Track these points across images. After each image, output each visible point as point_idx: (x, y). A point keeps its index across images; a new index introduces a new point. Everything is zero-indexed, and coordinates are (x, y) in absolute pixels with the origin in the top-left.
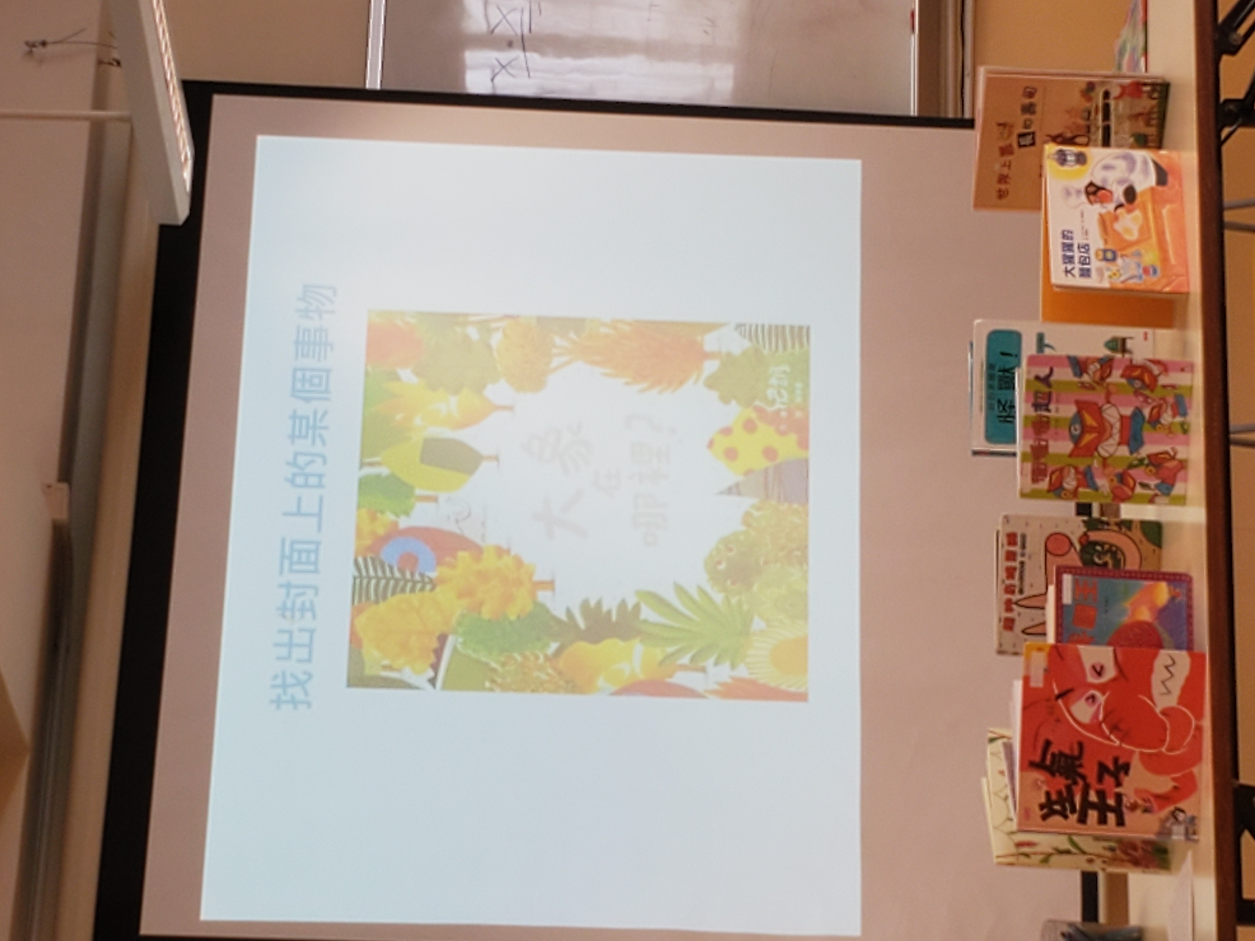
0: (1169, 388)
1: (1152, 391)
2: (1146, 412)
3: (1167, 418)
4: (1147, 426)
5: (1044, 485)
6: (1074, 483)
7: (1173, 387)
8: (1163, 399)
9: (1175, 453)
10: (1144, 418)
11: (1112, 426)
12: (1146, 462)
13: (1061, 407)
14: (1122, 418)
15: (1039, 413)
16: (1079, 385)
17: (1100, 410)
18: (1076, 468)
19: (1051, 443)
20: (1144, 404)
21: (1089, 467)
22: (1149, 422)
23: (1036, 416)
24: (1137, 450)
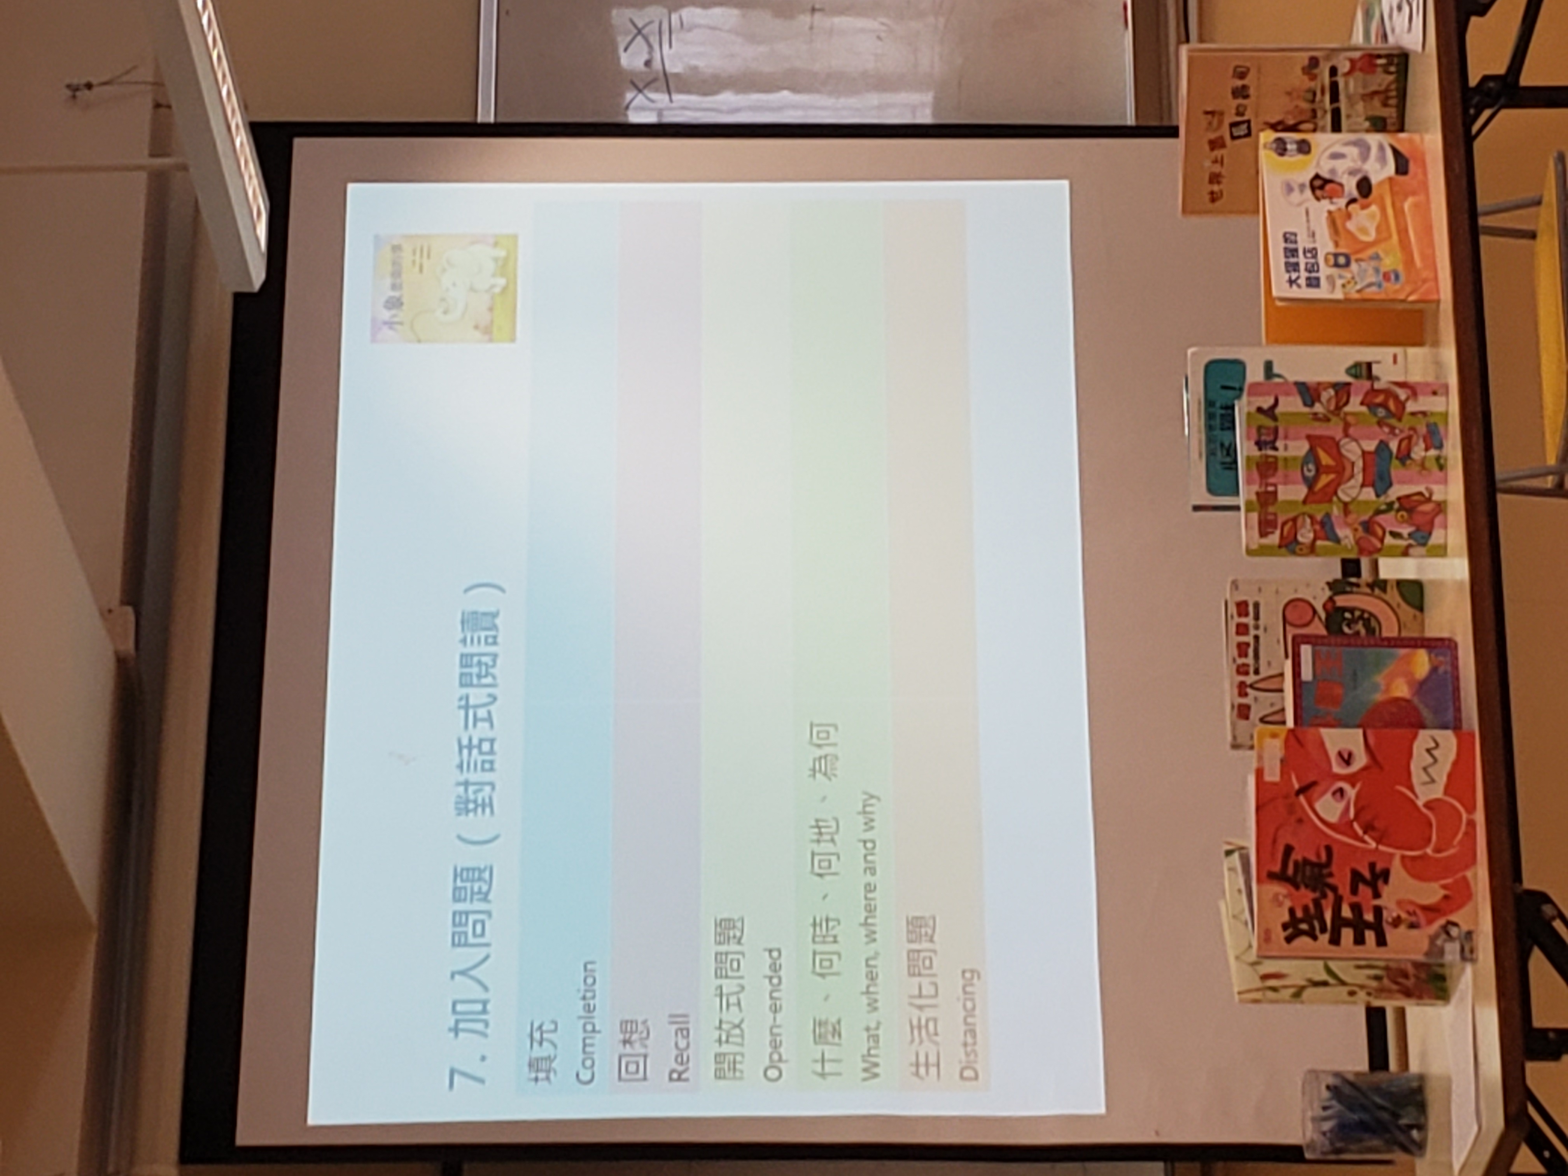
0: (1420, 416)
1: (1400, 419)
2: (1394, 446)
3: (1418, 452)
4: (1395, 462)
5: (1274, 539)
6: (1311, 535)
7: (1424, 414)
8: (1413, 429)
9: (1431, 494)
10: (1391, 453)
11: (1353, 464)
12: (1396, 506)
13: (1290, 444)
14: (1364, 453)
15: (1264, 452)
16: (1311, 416)
17: (1337, 445)
18: (1312, 517)
19: (1280, 488)
20: (1391, 436)
21: (1328, 515)
22: (1397, 458)
23: (1261, 456)
24: (1385, 492)
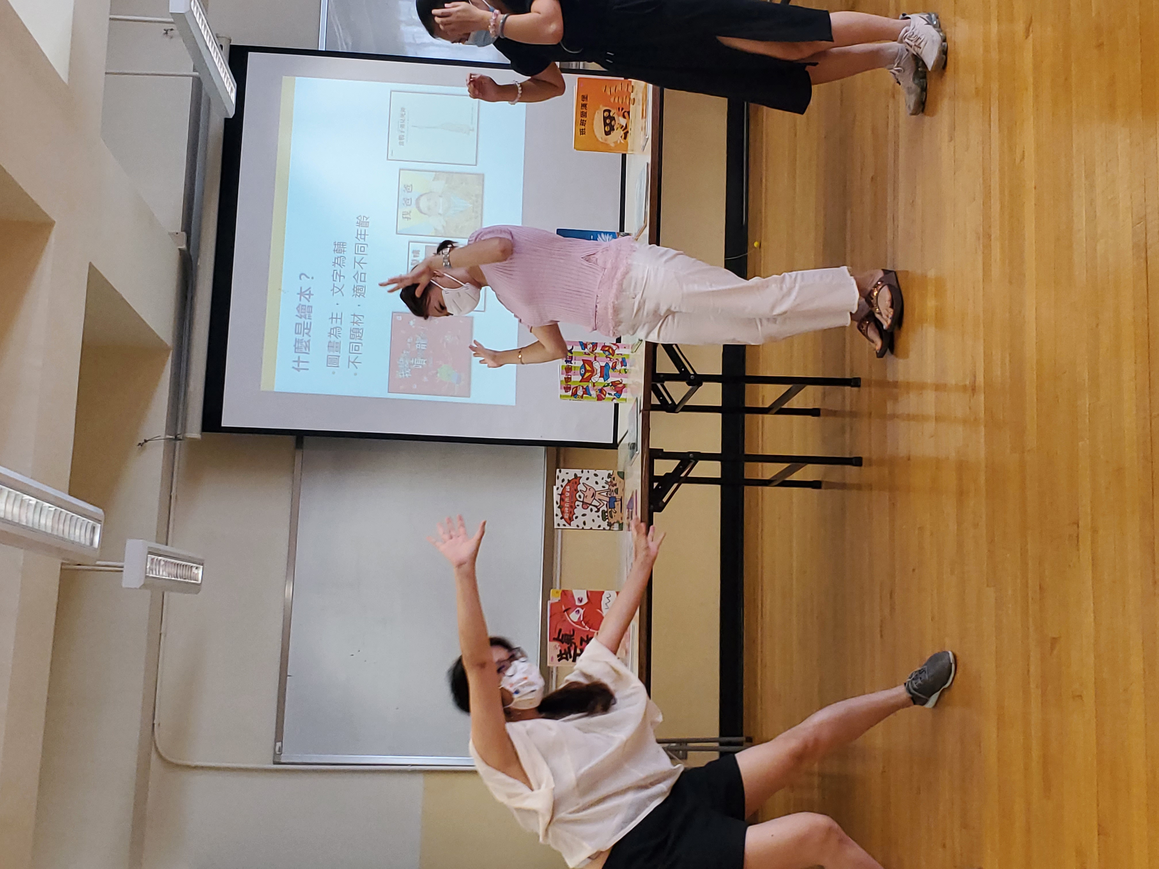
1: (613, 356)
2: (611, 365)
3: (619, 367)
4: (611, 371)
5: (570, 393)
6: (582, 393)
7: (621, 354)
8: (617, 359)
10: (610, 367)
11: (597, 370)
12: (611, 384)
13: (577, 362)
14: (601, 367)
15: (568, 364)
16: (584, 353)
17: (592, 363)
18: (583, 387)
19: (572, 377)
20: (610, 361)
21: (588, 386)
22: (612, 368)
23: (567, 366)
24: (607, 380)
